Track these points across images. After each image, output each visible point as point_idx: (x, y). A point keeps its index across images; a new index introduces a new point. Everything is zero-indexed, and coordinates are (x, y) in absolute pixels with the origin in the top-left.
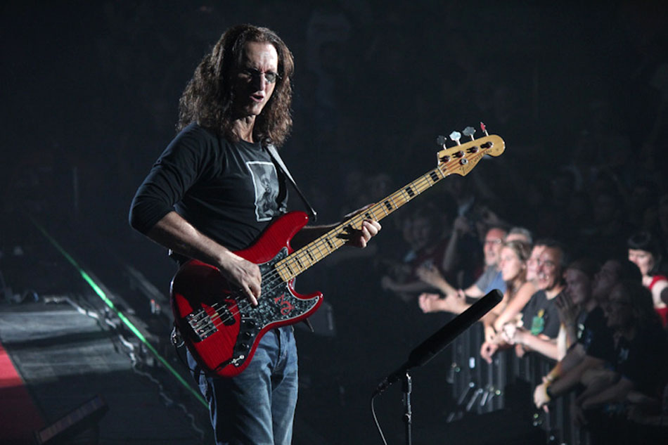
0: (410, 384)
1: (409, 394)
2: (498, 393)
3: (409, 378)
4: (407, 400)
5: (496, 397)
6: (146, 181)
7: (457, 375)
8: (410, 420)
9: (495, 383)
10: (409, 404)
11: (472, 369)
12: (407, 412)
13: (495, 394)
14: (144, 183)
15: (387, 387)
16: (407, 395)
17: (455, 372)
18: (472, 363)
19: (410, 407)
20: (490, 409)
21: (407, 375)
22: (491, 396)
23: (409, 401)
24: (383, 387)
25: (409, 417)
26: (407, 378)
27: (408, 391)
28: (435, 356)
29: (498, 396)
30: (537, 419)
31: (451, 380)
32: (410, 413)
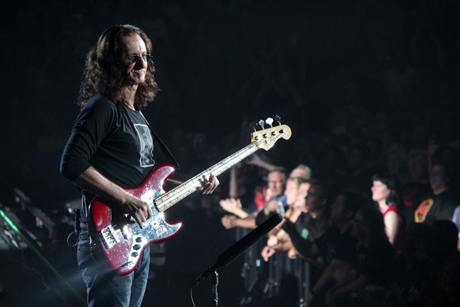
0: (217, 278)
1: (216, 285)
2: (276, 284)
3: (217, 274)
4: (215, 290)
5: (274, 287)
6: (69, 142)
7: (248, 272)
8: (217, 304)
9: (274, 278)
10: (216, 292)
11: (258, 268)
12: (215, 298)
13: (274, 285)
14: (68, 144)
15: (202, 280)
16: (215, 286)
17: (247, 270)
18: (258, 263)
19: (217, 294)
20: (270, 296)
21: (216, 272)
22: (272, 286)
23: (216, 290)
24: (199, 280)
25: (217, 301)
26: (215, 274)
27: (216, 284)
28: (235, 259)
29: (276, 286)
30: (303, 303)
31: (243, 275)
32: (217, 298)
